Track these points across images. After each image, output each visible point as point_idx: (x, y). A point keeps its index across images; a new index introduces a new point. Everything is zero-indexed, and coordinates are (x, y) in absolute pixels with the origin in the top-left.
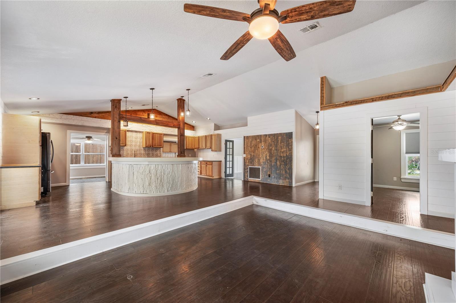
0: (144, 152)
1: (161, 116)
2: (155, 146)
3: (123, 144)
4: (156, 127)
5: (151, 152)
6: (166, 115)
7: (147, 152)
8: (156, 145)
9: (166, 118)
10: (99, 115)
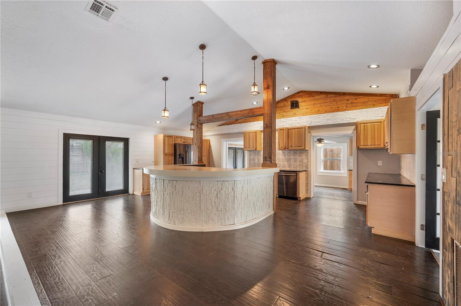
0: (284, 157)
1: (312, 98)
2: (291, 148)
3: (254, 148)
4: (299, 119)
5: (292, 157)
6: (321, 93)
7: (287, 157)
8: (293, 146)
9: (321, 99)
10: (243, 120)
